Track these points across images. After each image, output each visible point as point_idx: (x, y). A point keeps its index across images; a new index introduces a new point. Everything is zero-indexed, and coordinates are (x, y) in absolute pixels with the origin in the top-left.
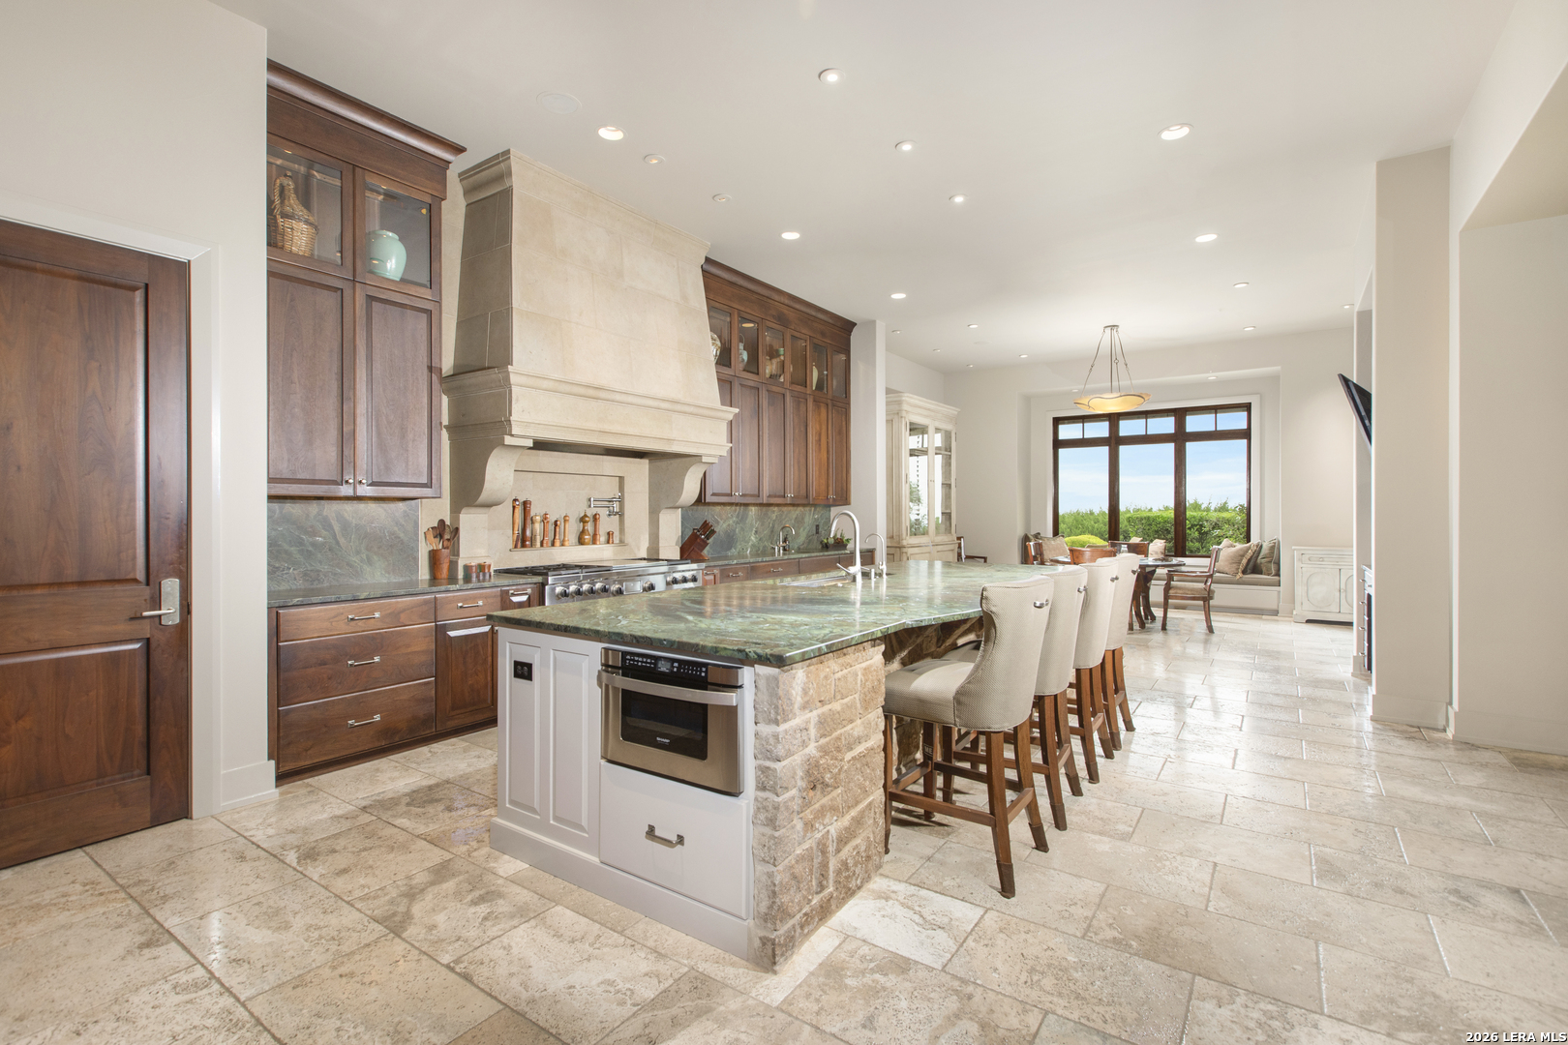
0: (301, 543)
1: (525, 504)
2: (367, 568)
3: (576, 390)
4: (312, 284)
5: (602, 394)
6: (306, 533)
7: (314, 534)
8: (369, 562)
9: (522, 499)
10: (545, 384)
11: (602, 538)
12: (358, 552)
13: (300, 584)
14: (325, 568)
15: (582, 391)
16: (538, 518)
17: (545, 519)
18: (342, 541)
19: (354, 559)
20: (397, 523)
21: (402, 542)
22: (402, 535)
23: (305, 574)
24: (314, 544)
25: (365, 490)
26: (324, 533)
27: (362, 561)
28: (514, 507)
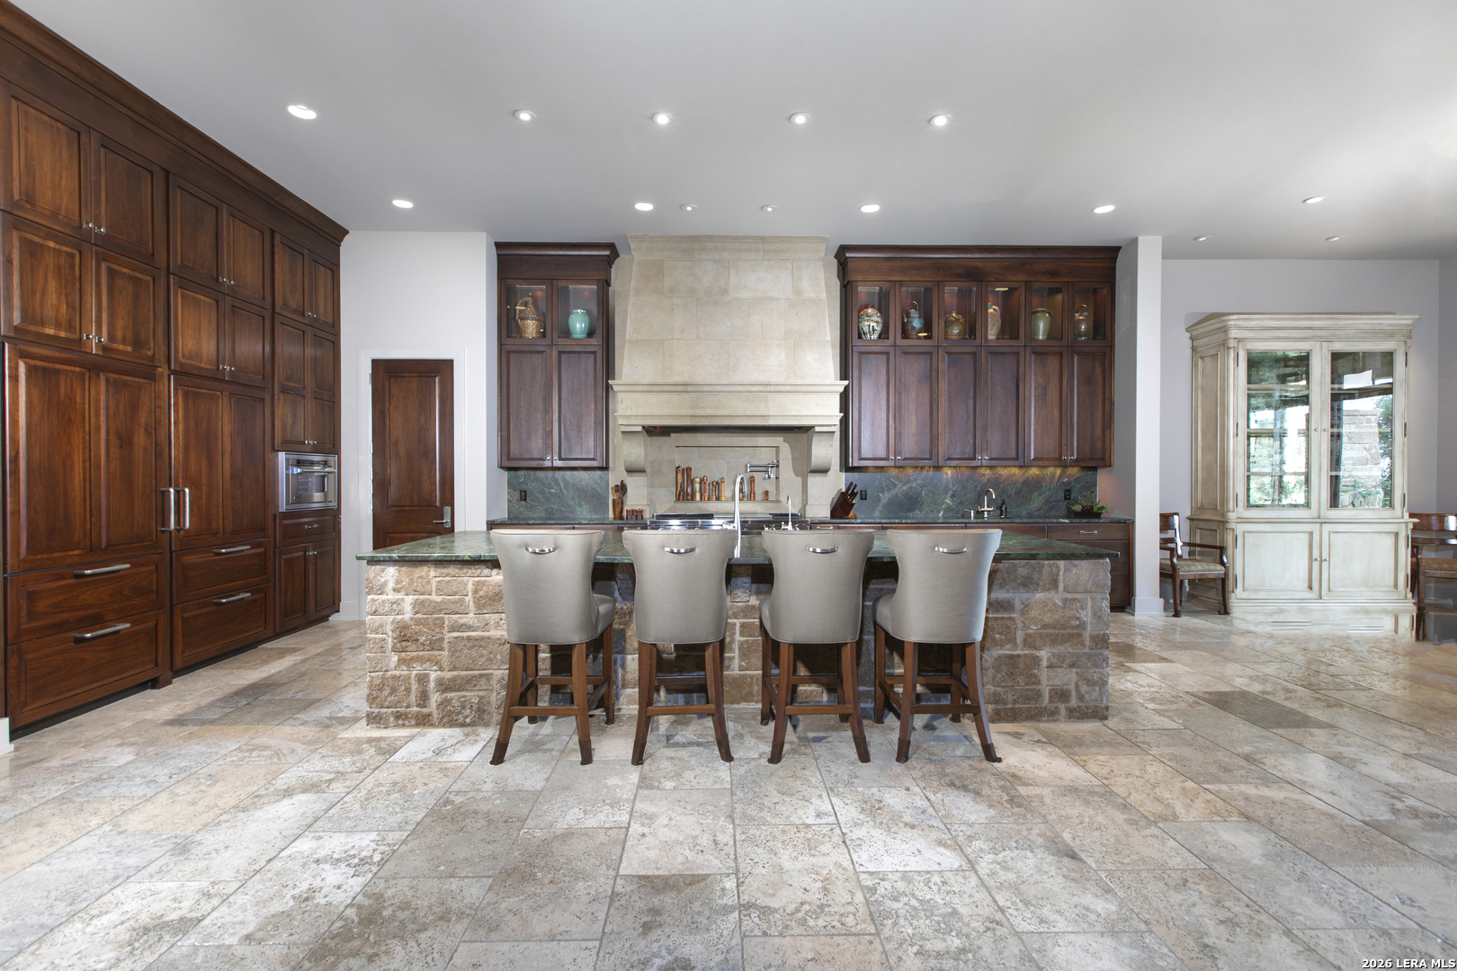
0: (544, 492)
1: (689, 469)
2: (578, 509)
3: (666, 388)
4: (531, 352)
5: (689, 388)
6: (547, 487)
7: (551, 488)
8: (580, 505)
9: (684, 466)
10: (640, 388)
11: (759, 496)
12: (573, 499)
13: (543, 515)
14: (556, 507)
15: (672, 388)
16: (698, 480)
17: (702, 481)
18: (565, 492)
19: (571, 503)
20: (596, 482)
21: (599, 494)
22: (598, 490)
23: (546, 510)
24: (550, 493)
25: (558, 463)
26: (556, 487)
27: (576, 504)
28: (677, 473)
